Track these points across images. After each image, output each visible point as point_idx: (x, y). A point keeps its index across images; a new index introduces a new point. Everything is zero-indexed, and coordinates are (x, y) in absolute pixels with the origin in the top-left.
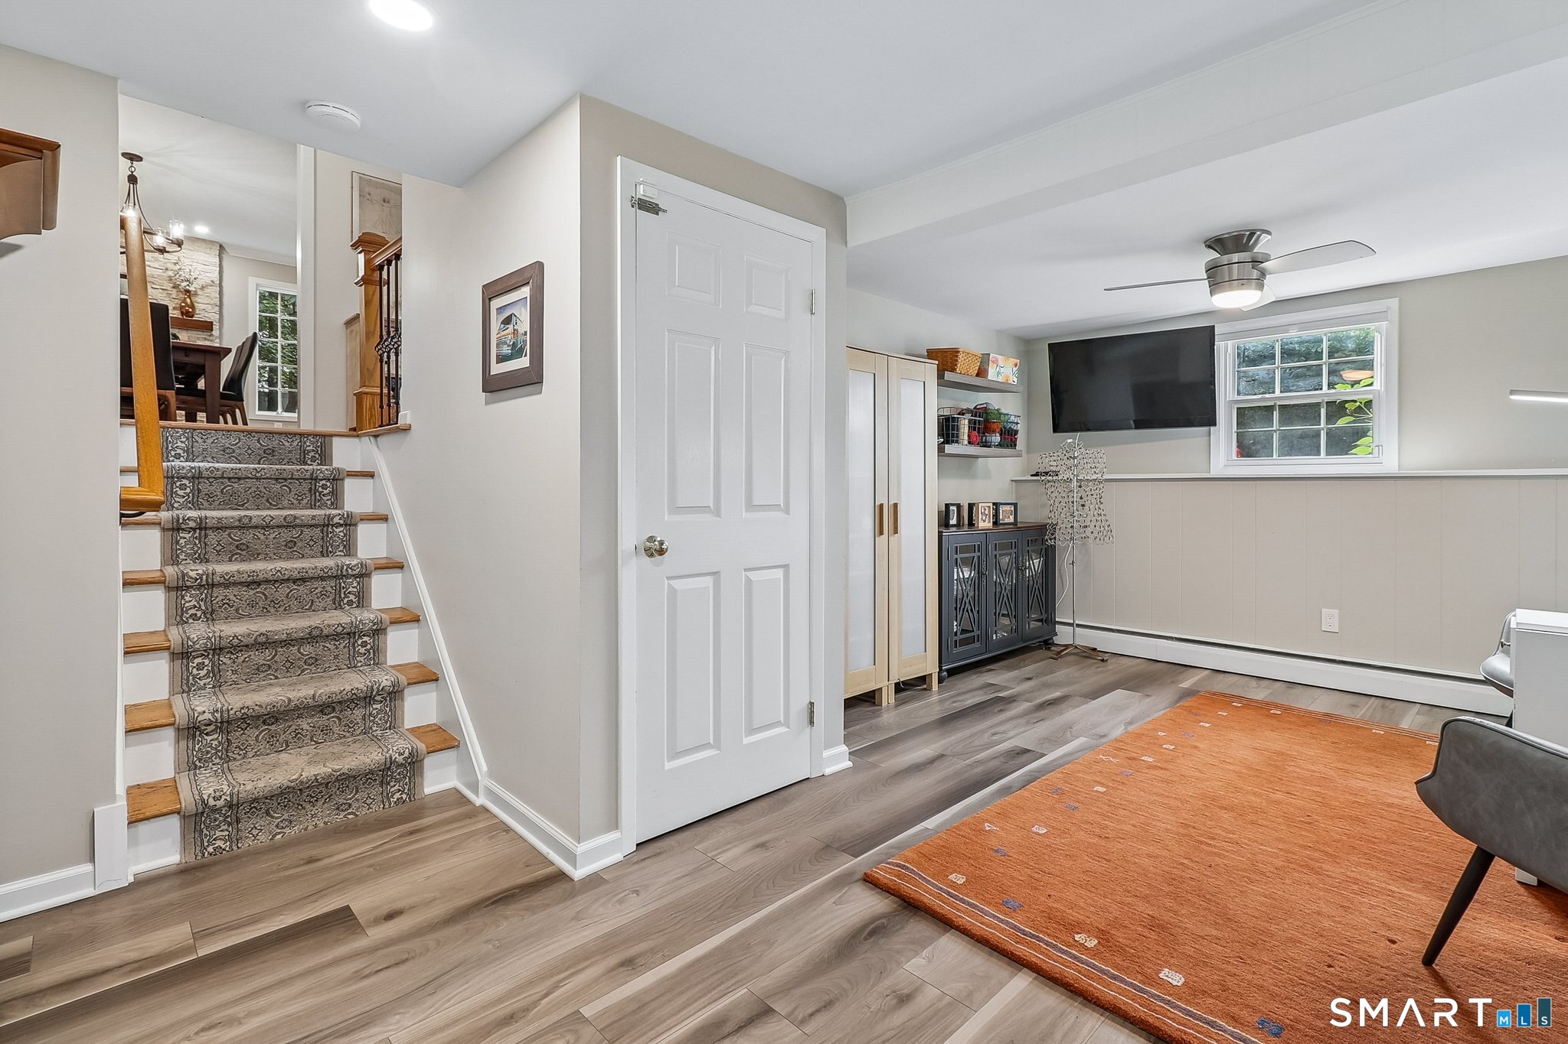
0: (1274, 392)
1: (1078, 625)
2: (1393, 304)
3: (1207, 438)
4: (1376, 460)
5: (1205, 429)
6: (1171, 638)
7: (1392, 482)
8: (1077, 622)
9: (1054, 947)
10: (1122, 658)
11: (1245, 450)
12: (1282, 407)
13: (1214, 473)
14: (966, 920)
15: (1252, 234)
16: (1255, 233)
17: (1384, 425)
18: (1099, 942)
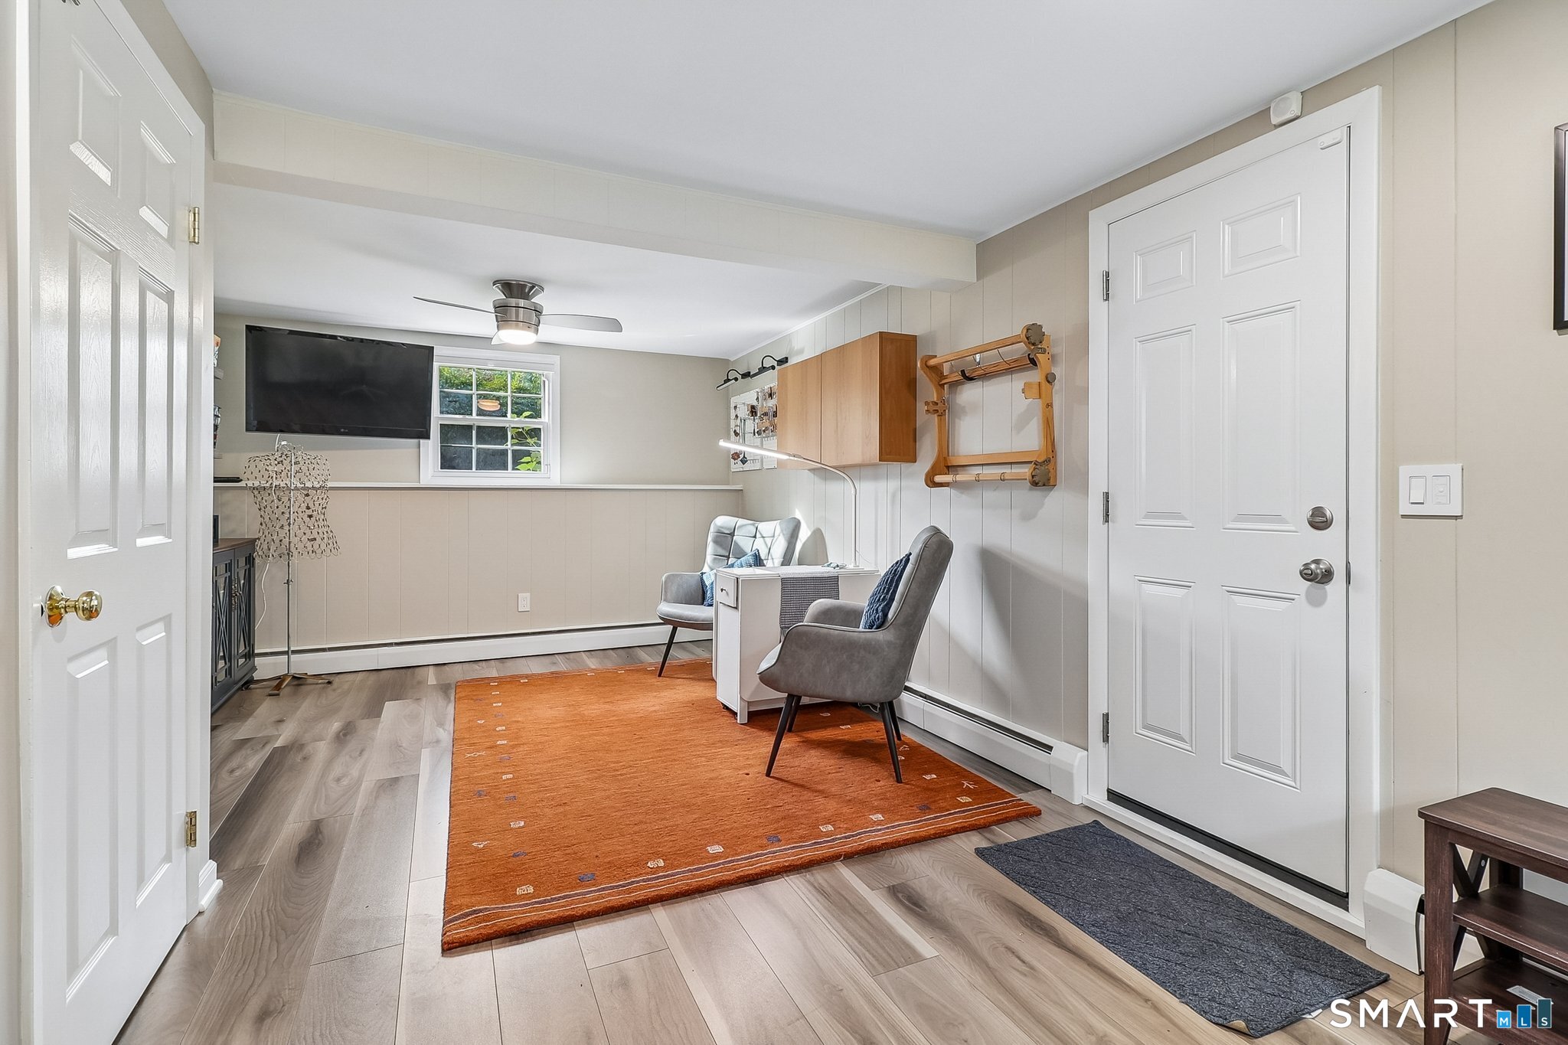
0: (471, 414)
1: (294, 652)
2: (556, 359)
3: (417, 450)
4: (546, 476)
5: (416, 441)
6: (391, 644)
7: (564, 493)
8: (292, 649)
9: (649, 880)
10: (339, 676)
11: (448, 462)
12: (479, 428)
13: (424, 483)
14: (580, 907)
15: (533, 287)
16: (535, 287)
17: (549, 449)
18: (663, 860)
